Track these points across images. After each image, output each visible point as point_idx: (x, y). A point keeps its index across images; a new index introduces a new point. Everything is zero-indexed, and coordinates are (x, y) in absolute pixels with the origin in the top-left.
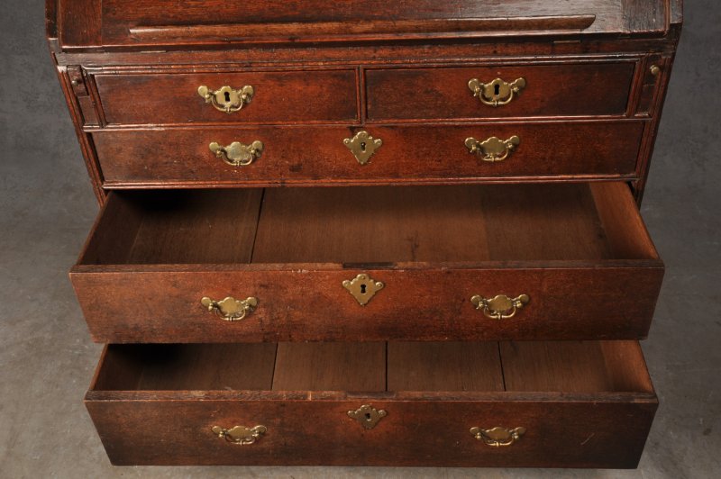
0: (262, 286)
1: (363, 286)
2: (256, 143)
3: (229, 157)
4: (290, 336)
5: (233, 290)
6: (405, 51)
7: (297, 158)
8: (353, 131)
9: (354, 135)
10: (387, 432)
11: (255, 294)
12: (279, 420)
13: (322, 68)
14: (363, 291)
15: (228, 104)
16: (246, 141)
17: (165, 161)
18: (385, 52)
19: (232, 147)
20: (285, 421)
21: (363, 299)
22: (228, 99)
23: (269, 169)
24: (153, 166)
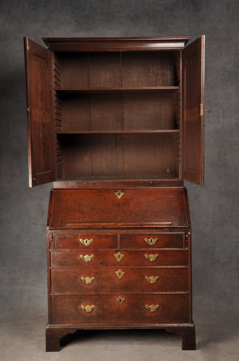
0: (96, 273)
1: (120, 273)
2: (92, 256)
3: (85, 259)
4: (101, 290)
5: (89, 274)
6: (129, 231)
7: (102, 260)
8: (117, 252)
9: (117, 253)
10: (125, 307)
11: (94, 276)
12: (98, 303)
13: (110, 235)
14: (120, 275)
15: (86, 244)
16: (89, 255)
17: (68, 260)
18: (125, 231)
19: (86, 256)
20: (100, 303)
21: (120, 277)
22: (87, 243)
23: (95, 263)
24: (65, 262)
